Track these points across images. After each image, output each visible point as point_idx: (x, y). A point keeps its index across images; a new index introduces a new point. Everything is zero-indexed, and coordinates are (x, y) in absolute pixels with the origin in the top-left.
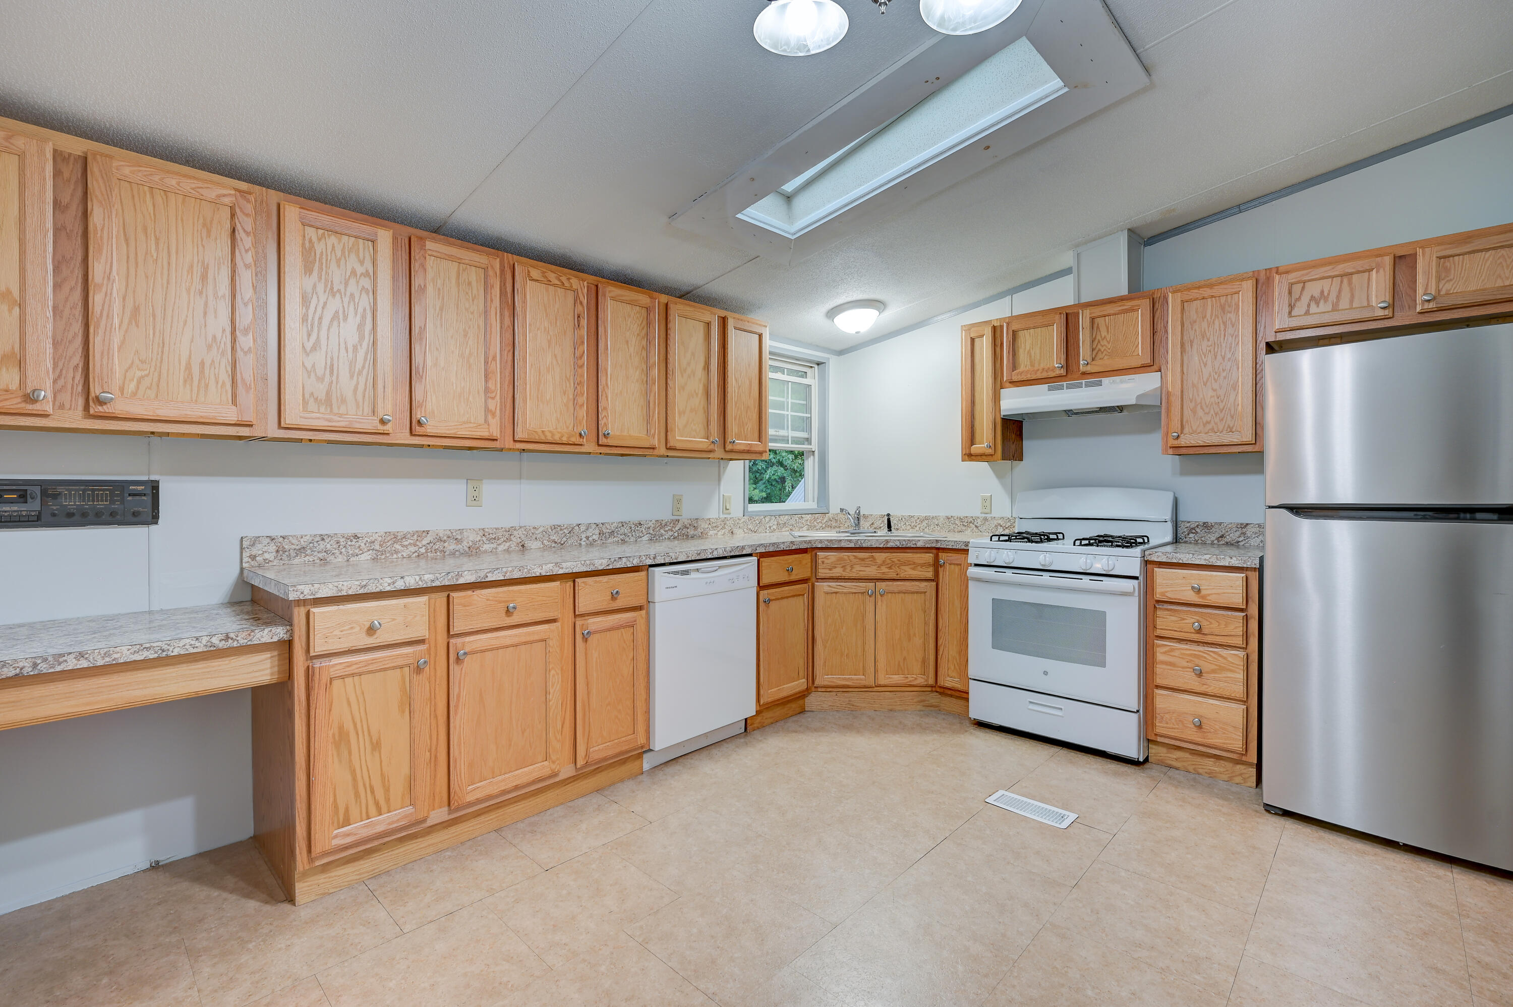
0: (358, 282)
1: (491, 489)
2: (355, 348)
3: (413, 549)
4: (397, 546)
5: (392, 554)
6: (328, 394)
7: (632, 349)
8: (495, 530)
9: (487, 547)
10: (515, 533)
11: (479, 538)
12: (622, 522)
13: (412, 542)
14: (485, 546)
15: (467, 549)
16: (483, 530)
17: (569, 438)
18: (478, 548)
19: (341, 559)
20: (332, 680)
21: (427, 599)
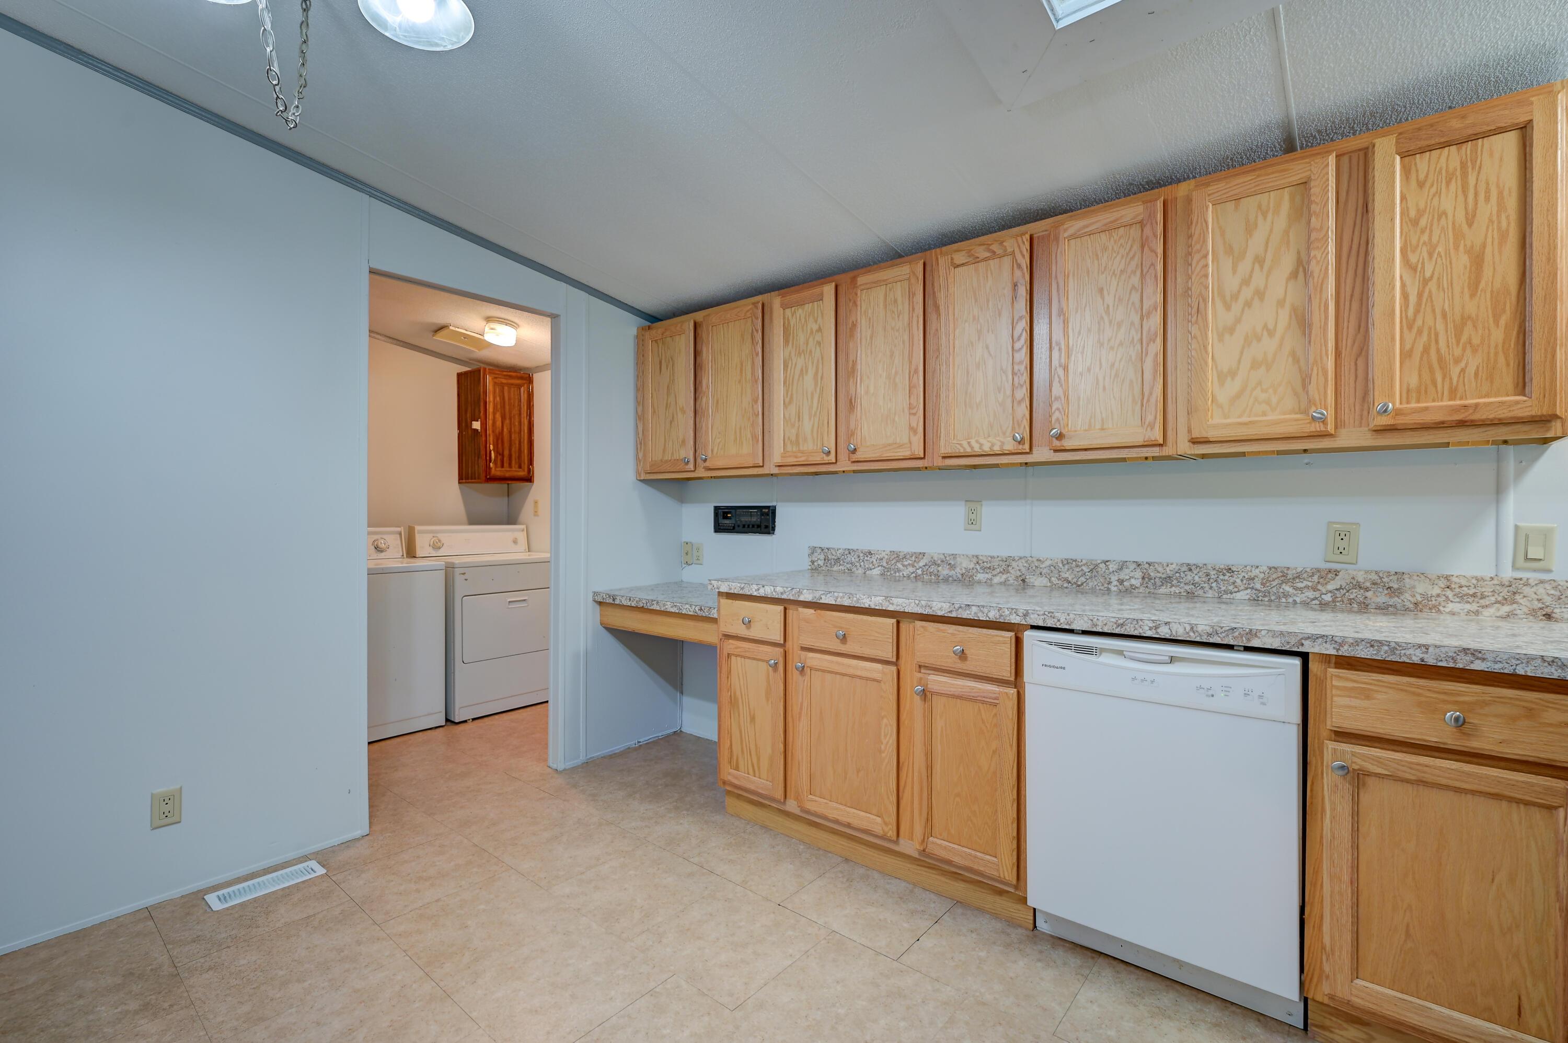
0: (814, 339)
1: (990, 512)
2: (812, 394)
3: (911, 569)
4: (899, 565)
5: (895, 573)
6: (797, 435)
7: (1109, 300)
8: (990, 559)
9: (981, 576)
10: (1014, 564)
11: (972, 566)
12: (1188, 565)
13: (911, 562)
14: (979, 575)
15: (960, 576)
16: (977, 557)
17: (1001, 446)
18: (971, 576)
19: (860, 571)
20: (729, 655)
21: (781, 608)
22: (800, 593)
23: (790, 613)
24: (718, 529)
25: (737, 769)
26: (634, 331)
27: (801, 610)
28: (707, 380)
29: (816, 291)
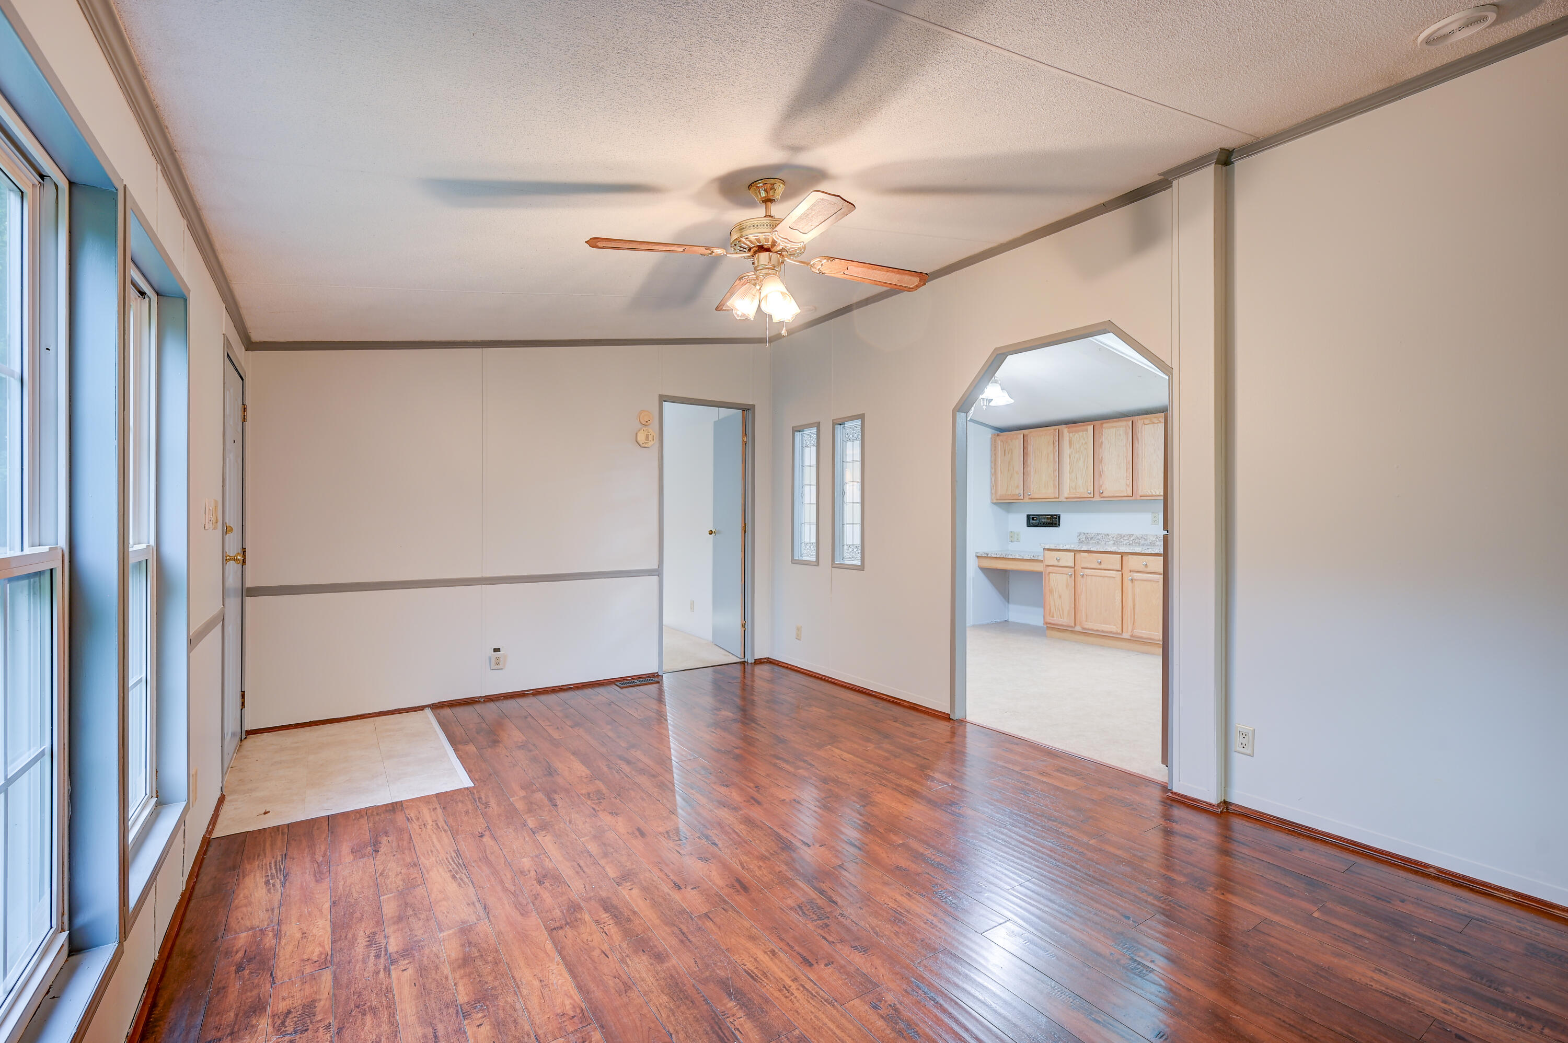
2: (1082, 469)
3: (1127, 541)
4: (1122, 540)
5: (1120, 542)
6: (1076, 486)
11: (1154, 538)
14: (1158, 542)
15: (1149, 543)
16: (1157, 535)
18: (1154, 543)
19: (1103, 543)
20: (1049, 573)
21: (1073, 553)
22: (1082, 547)
23: (1077, 555)
24: (1029, 525)
25: (1053, 617)
26: (990, 436)
27: (1082, 554)
28: (1031, 460)
29: (1085, 427)
